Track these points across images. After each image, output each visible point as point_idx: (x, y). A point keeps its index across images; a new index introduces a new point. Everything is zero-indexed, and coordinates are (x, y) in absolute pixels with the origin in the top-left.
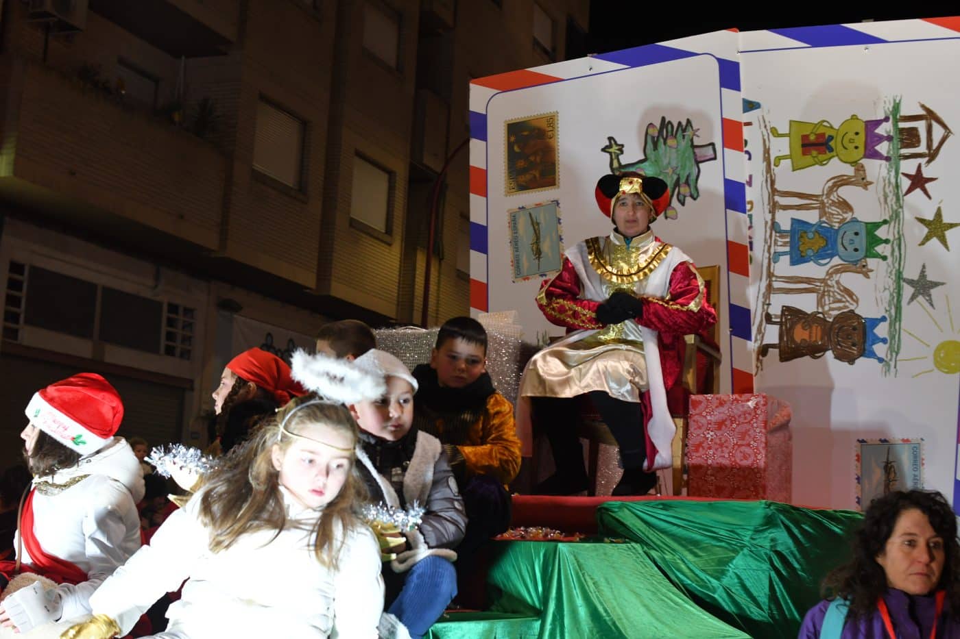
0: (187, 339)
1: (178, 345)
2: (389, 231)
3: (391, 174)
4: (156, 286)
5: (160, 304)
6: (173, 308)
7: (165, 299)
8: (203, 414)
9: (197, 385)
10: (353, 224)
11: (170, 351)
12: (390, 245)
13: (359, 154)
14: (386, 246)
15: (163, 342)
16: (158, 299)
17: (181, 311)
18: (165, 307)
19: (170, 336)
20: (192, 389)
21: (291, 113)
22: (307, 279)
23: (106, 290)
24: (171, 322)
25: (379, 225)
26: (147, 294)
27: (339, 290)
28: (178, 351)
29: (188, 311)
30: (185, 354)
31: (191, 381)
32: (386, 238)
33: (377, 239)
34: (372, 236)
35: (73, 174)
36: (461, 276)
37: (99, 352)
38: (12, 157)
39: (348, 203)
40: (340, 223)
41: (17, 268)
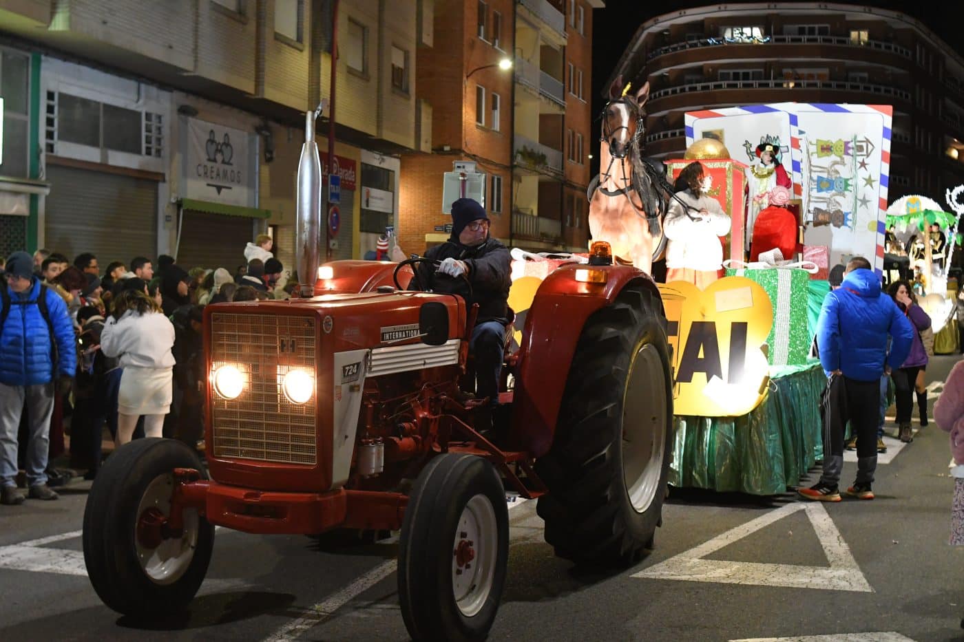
0: (158, 141)
1: (154, 146)
2: (300, 39)
4: (138, 100)
5: (139, 114)
6: (148, 116)
7: (143, 110)
8: (173, 201)
9: (167, 178)
10: (278, 38)
11: (148, 152)
12: (301, 51)
14: (298, 52)
15: (144, 145)
16: (139, 110)
17: (154, 118)
18: (144, 116)
19: (148, 140)
20: (164, 181)
22: (248, 86)
23: (106, 106)
24: (148, 128)
25: (291, 34)
26: (132, 107)
27: (271, 94)
28: (153, 151)
29: (158, 118)
30: (158, 153)
31: (163, 175)
32: (298, 45)
33: (289, 45)
35: (105, 23)
36: (350, 71)
37: (105, 156)
38: (67, 15)
39: (273, 20)
40: (269, 37)
41: (50, 96)
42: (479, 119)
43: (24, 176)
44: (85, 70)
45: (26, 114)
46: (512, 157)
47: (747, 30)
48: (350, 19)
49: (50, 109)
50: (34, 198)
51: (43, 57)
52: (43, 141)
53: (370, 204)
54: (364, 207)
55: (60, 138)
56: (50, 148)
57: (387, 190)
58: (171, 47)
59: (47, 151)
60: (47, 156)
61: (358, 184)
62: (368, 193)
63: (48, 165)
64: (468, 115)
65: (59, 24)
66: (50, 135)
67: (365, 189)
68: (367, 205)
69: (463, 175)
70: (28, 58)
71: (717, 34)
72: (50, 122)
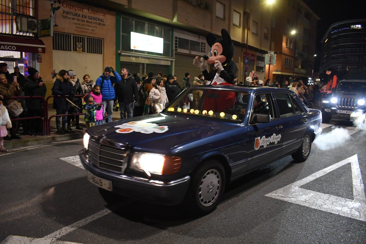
0: (204, 49)
1: (203, 50)
2: (240, 25)
3: (240, 14)
4: (199, 39)
5: (199, 43)
6: (202, 43)
7: (200, 41)
10: (234, 25)
11: (202, 51)
12: (240, 28)
13: (235, 11)
14: (239, 28)
15: (201, 50)
17: (203, 44)
18: (201, 43)
19: (202, 48)
21: (222, 3)
23: (191, 41)
24: (201, 46)
25: (238, 24)
26: (197, 41)
28: (203, 51)
29: (204, 44)
30: (204, 52)
32: (240, 27)
33: (238, 27)
34: (236, 26)
35: (187, 20)
36: (253, 33)
37: (190, 52)
38: (177, 18)
39: (233, 21)
40: (231, 24)
41: (176, 38)
42: (287, 45)
43: (169, 56)
44: (185, 32)
45: (170, 42)
46: (295, 55)
47: (357, 26)
48: (253, 21)
49: (176, 41)
50: (172, 61)
51: (174, 29)
52: (174, 48)
53: (259, 64)
54: (257, 65)
55: (178, 48)
56: (176, 50)
57: (263, 61)
58: (204, 26)
59: (175, 51)
60: (175, 52)
61: (256, 60)
62: (258, 62)
63: (175, 54)
64: (284, 45)
65: (175, 20)
66: (176, 47)
67: (257, 61)
68: (258, 65)
69: (270, 55)
70: (170, 29)
71: (350, 27)
72: (176, 44)
